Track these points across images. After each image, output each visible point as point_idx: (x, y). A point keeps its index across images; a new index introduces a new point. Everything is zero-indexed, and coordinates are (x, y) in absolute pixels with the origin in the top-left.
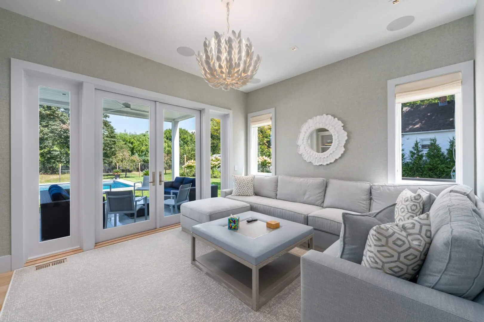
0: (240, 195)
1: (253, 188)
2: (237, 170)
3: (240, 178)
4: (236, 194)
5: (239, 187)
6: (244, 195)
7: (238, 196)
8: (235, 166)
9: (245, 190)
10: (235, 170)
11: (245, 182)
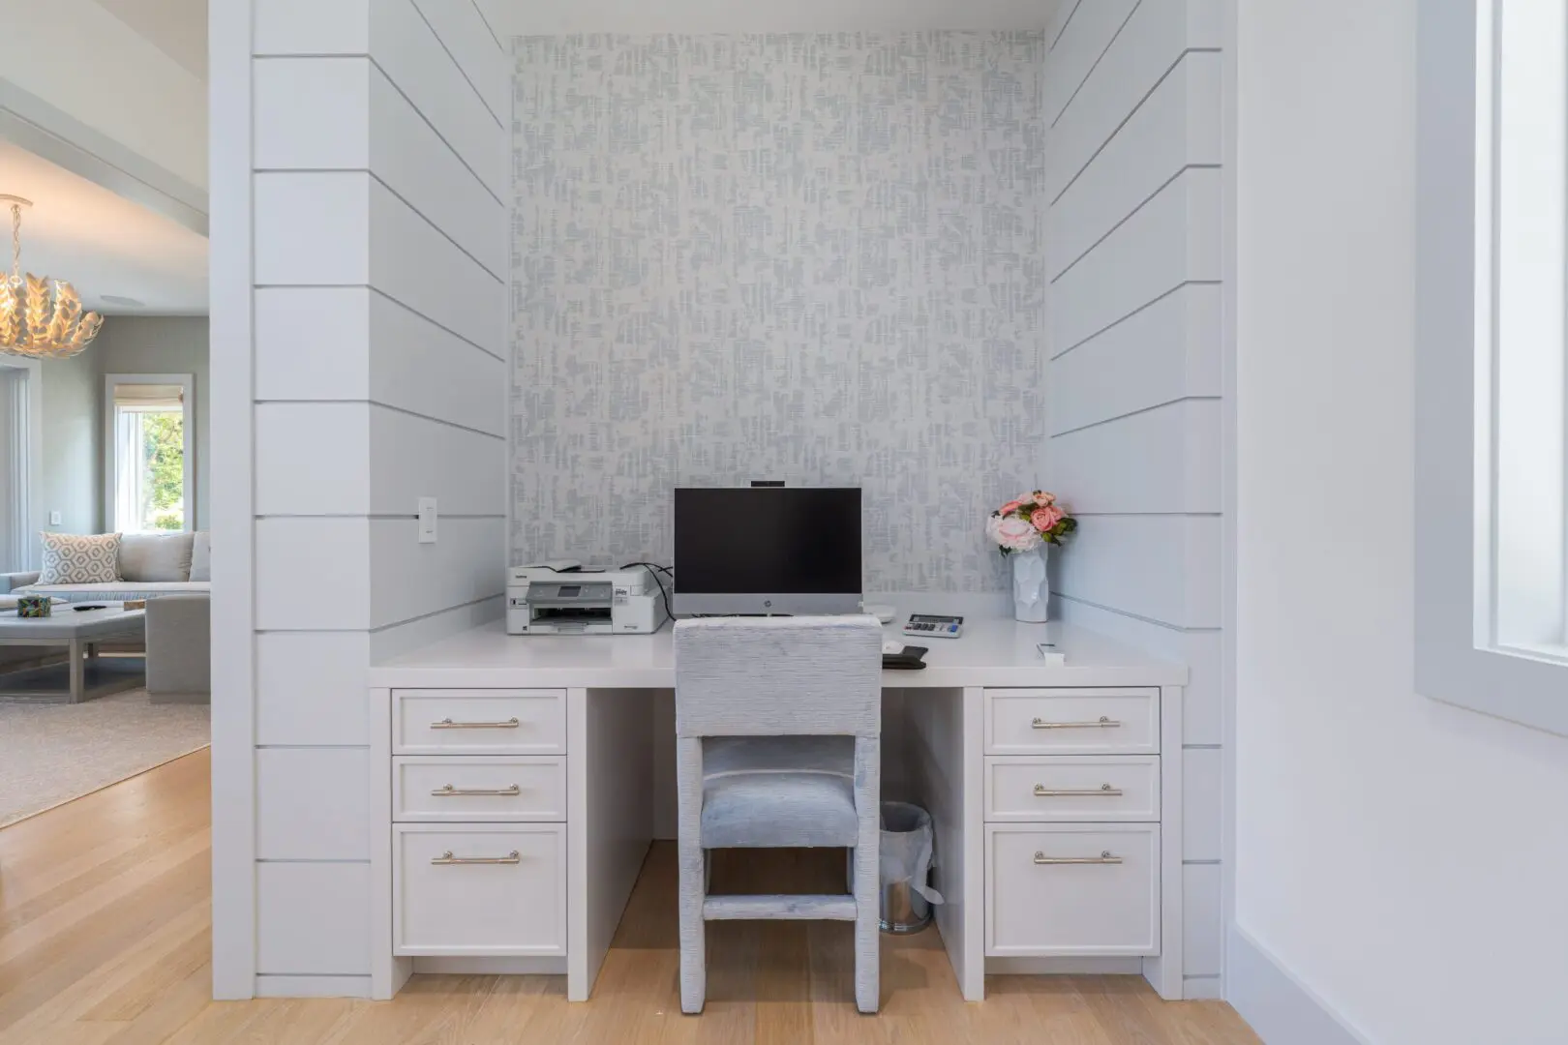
0: (67, 583)
1: (114, 562)
2: (59, 522)
3: (66, 540)
4: (53, 580)
5: (63, 562)
6: (82, 580)
7: (61, 583)
8: (54, 513)
9: (85, 568)
10: (53, 522)
11: (85, 550)
